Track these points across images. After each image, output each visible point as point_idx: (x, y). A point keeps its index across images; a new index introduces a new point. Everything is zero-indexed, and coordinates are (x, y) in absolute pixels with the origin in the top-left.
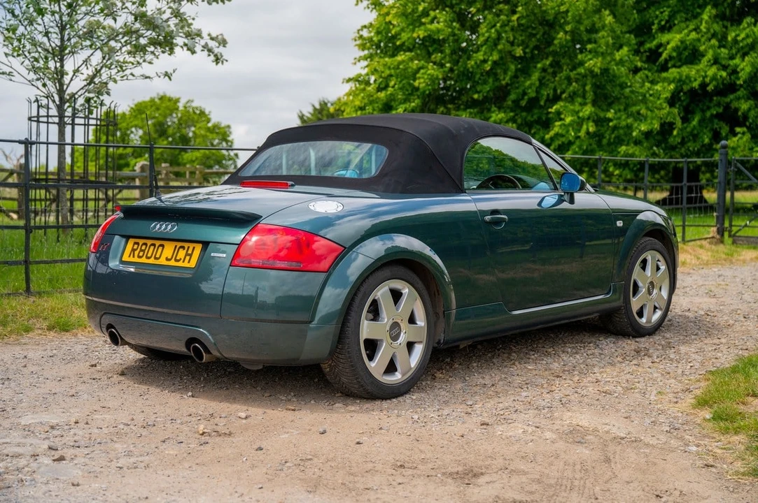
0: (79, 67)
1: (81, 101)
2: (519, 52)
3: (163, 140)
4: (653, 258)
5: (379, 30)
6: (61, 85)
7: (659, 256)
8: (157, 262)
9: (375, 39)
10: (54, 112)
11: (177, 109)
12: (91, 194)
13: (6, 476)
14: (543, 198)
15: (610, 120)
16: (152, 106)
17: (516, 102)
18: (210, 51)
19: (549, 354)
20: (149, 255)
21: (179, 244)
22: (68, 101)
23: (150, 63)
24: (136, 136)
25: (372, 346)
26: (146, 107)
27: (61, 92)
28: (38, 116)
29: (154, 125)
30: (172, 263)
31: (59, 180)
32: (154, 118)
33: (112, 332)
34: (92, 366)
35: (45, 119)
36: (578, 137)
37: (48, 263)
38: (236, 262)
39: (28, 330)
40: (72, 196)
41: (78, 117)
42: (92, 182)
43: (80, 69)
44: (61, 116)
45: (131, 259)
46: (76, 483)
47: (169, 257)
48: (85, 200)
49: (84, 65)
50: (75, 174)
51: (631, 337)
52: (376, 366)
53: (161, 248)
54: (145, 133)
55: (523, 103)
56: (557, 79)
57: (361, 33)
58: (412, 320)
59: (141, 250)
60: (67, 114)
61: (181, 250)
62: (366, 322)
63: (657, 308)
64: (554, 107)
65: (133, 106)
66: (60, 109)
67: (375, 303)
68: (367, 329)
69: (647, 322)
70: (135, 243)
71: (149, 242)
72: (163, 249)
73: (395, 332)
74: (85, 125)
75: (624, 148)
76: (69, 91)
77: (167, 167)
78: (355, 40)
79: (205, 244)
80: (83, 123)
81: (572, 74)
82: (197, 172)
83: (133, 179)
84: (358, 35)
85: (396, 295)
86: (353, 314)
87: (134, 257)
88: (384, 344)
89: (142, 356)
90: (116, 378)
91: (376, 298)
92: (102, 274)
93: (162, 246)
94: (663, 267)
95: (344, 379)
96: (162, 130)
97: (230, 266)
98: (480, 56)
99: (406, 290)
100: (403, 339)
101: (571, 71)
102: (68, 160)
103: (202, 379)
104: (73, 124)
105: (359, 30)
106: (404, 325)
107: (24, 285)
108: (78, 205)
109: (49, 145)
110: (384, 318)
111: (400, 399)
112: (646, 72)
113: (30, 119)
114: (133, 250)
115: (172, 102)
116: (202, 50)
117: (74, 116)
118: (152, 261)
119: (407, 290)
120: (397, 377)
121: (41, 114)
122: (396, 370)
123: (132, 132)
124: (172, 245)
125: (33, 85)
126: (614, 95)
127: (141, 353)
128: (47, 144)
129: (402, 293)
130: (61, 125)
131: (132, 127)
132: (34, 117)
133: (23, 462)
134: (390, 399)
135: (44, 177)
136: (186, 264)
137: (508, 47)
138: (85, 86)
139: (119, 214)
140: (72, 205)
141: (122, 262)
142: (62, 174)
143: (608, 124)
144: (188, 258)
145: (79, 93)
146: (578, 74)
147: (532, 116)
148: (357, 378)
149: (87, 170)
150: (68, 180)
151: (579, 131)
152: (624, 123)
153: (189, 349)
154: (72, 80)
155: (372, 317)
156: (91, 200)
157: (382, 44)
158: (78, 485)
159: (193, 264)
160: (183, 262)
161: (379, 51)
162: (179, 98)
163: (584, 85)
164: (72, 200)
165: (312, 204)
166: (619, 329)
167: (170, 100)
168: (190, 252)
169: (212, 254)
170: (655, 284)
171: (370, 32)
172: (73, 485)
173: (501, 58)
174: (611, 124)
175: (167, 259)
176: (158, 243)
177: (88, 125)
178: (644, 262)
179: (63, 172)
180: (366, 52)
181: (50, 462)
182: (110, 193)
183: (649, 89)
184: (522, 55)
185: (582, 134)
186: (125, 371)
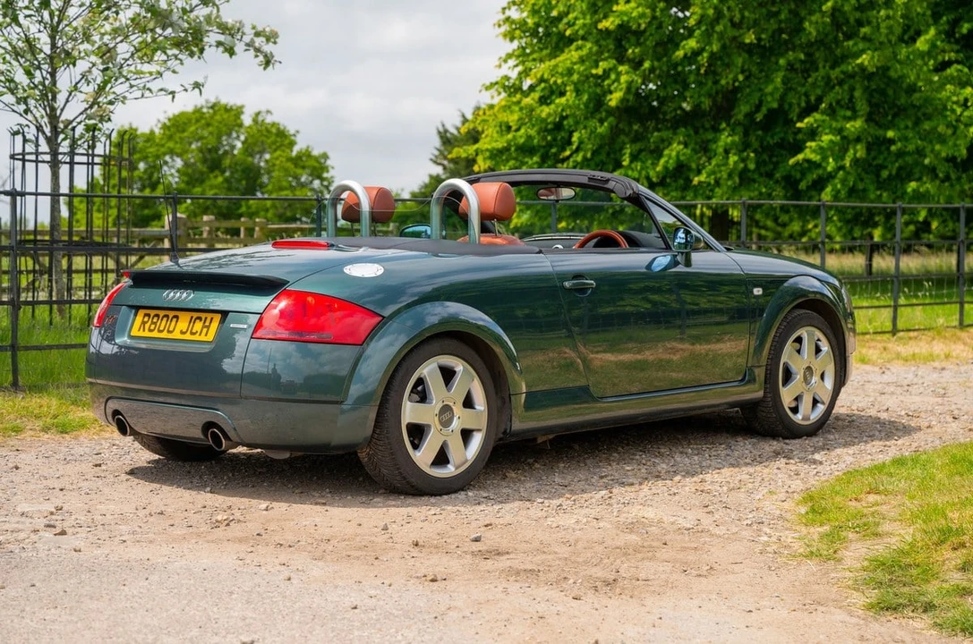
0: (77, 83)
1: (80, 130)
2: (750, 38)
3: (216, 177)
4: (810, 335)
5: (536, 8)
6: (53, 109)
7: (819, 334)
8: (170, 336)
9: (530, 21)
10: (44, 147)
11: (241, 125)
12: (97, 262)
13: (7, 545)
14: (655, 259)
15: (892, 141)
16: (197, 121)
17: (750, 115)
18: (258, 50)
19: (661, 455)
20: (161, 329)
21: (195, 315)
22: (62, 132)
23: (174, 72)
24: (173, 170)
25: (418, 432)
26: (190, 120)
27: (53, 117)
28: (24, 154)
29: (200, 150)
30: (188, 337)
31: (53, 241)
32: (201, 138)
33: (119, 419)
34: (96, 466)
35: (33, 157)
36: (842, 168)
37: (40, 350)
38: (259, 334)
39: (17, 430)
40: (70, 265)
41: (78, 154)
42: (98, 244)
43: (79, 85)
44: (54, 153)
45: (141, 334)
46: (77, 549)
47: (184, 330)
48: (88, 272)
49: (83, 81)
50: (74, 233)
51: (781, 439)
52: (423, 457)
53: (175, 320)
54: (186, 164)
55: (759, 117)
56: (810, 80)
57: (508, 13)
58: (468, 403)
59: (153, 323)
60: (61, 150)
61: (198, 321)
62: (409, 403)
63: (818, 402)
64: (806, 120)
65: (166, 121)
66: (52, 142)
67: (420, 381)
68: (410, 412)
69: (803, 419)
70: (146, 315)
71: (162, 313)
72: (177, 321)
73: (446, 416)
74: (88, 164)
75: (913, 185)
76: (63, 118)
77: (210, 222)
78: (499, 26)
79: (224, 314)
80: (86, 161)
81: (835, 73)
82: (257, 229)
83: (161, 240)
84: (502, 17)
85: (448, 374)
86: (392, 394)
87: (144, 330)
88: (432, 430)
89: (157, 457)
90: (124, 477)
91: (422, 376)
92: (107, 355)
93: (177, 317)
94: (825, 347)
95: (384, 471)
96: (214, 160)
97: (252, 338)
98: (692, 44)
99: (459, 366)
100: (456, 425)
101: (833, 67)
102: (64, 212)
103: (225, 478)
104: (72, 164)
105: (504, 9)
106: (458, 410)
107: (10, 378)
108: (78, 281)
109: (39, 197)
110: (432, 400)
111: (453, 496)
112: (959, 67)
113: (13, 157)
114: (144, 323)
115: (233, 113)
116: (246, 50)
117: (72, 153)
118: (164, 335)
119: (462, 368)
120: (450, 471)
121: (27, 151)
122: (448, 462)
123: (166, 163)
124: (188, 315)
125: (13, 111)
126: (899, 104)
127: (156, 453)
128: (36, 194)
129: (455, 372)
130: (55, 165)
131: (165, 154)
132: (18, 154)
133: (22, 535)
134: (440, 495)
135: (32, 237)
136: (203, 338)
137: (731, 32)
138: (86, 109)
139: (126, 281)
140: (70, 280)
141: (131, 337)
142: (56, 233)
143: (888, 149)
144: (205, 330)
145: (78, 120)
146: (843, 72)
147: (772, 137)
148: (398, 469)
149: (92, 227)
150: (65, 241)
151: (843, 158)
152: (911, 147)
153: (206, 435)
154: (67, 101)
155: (418, 399)
156: (96, 271)
157: (541, 30)
158: (80, 551)
159: (210, 337)
160: (200, 335)
161: (535, 41)
162: (242, 107)
163: (852, 89)
164: (70, 271)
165: (348, 267)
166: (767, 427)
167: (227, 109)
168: (207, 324)
169: (231, 326)
170: (814, 370)
171: (522, 11)
172: (76, 551)
173: (724, 47)
174: (893, 148)
175: (182, 333)
176: (171, 314)
177: (93, 164)
178: (799, 340)
179: (57, 231)
180: (516, 44)
181: (52, 536)
182: (123, 259)
183: (954, 94)
184: (755, 41)
185: (847, 162)
186: (136, 471)
